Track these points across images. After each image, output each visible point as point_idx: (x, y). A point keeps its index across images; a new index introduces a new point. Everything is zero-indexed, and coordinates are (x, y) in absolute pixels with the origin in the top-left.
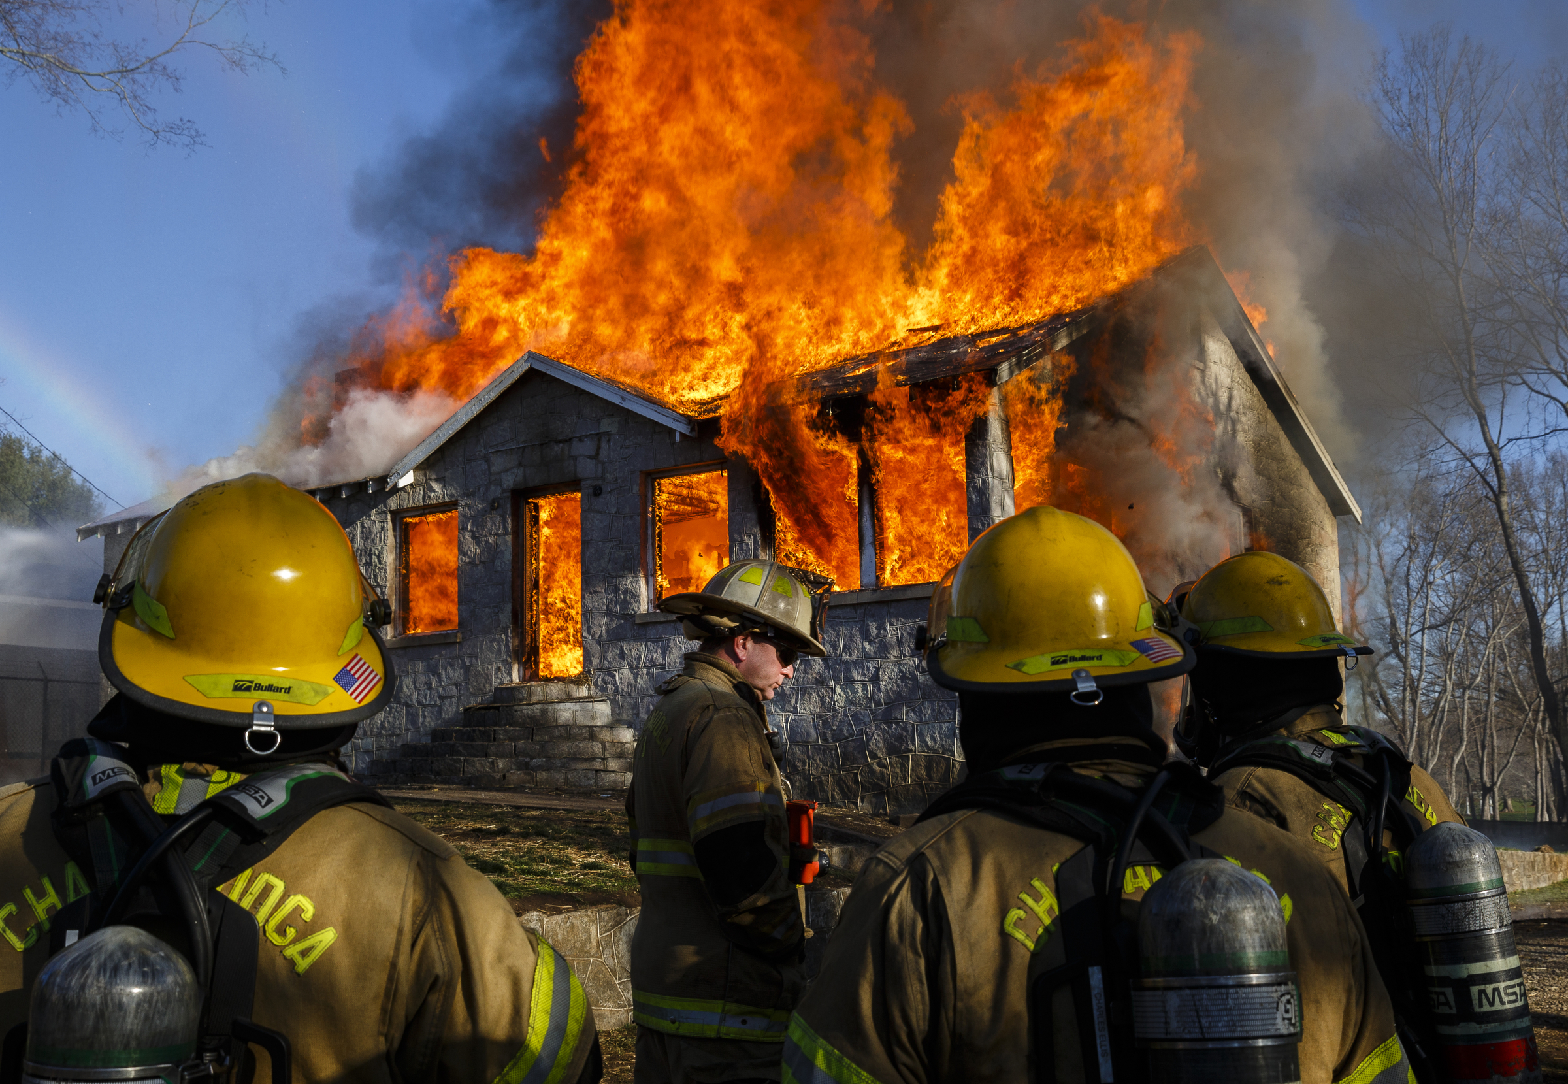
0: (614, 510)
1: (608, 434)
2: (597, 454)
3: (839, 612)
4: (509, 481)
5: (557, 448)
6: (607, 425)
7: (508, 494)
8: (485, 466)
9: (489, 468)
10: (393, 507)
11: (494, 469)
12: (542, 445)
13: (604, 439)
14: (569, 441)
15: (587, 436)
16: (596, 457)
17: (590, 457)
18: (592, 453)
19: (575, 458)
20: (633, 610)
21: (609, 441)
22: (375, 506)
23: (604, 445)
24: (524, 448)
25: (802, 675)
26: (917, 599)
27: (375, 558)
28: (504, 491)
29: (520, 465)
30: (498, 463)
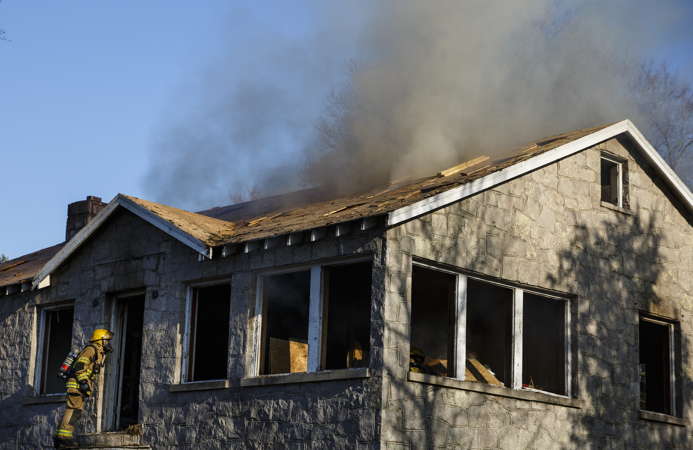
0: (164, 309)
1: (164, 254)
2: (157, 268)
3: (290, 388)
4: (105, 286)
5: (134, 263)
6: (165, 248)
7: (104, 295)
8: (92, 275)
9: (95, 276)
10: (38, 302)
11: (98, 277)
12: (126, 260)
13: (162, 258)
14: (141, 258)
15: (152, 255)
16: (156, 270)
17: (153, 270)
18: (154, 267)
19: (144, 271)
20: (170, 382)
21: (164, 259)
22: (28, 301)
23: (162, 262)
24: (116, 262)
25: (266, 434)
26: (337, 380)
27: (24, 339)
28: (102, 293)
29: (112, 274)
30: (101, 272)
